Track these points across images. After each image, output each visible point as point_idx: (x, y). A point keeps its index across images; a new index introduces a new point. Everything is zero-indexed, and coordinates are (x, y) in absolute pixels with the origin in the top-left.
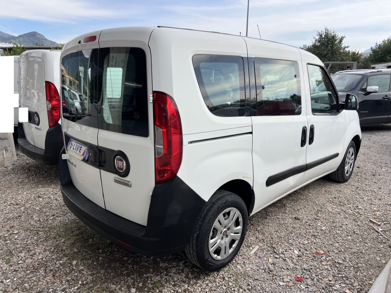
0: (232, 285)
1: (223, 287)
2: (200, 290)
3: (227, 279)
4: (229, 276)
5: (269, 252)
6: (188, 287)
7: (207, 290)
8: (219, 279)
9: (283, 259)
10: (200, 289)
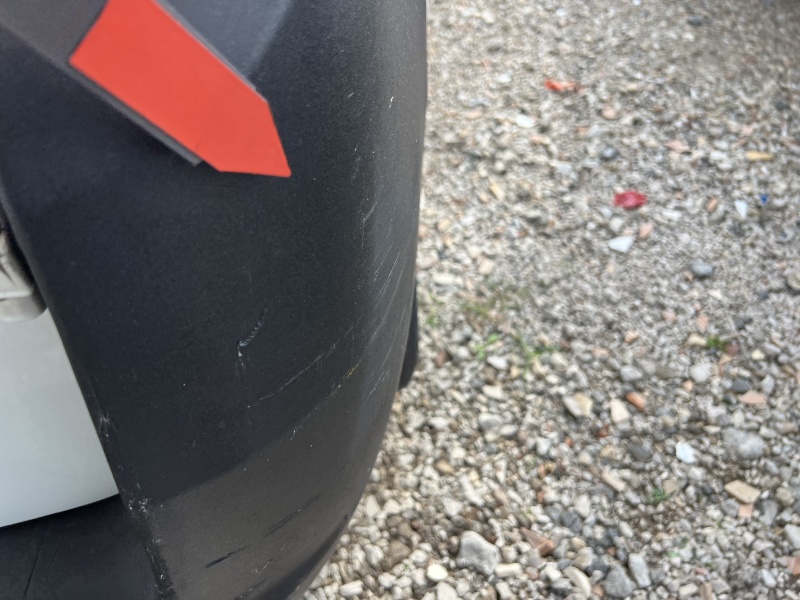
0: (510, 364)
1: (488, 390)
2: (435, 476)
3: (463, 352)
4: (457, 336)
5: (462, 168)
6: (382, 503)
7: (458, 453)
8: (443, 373)
9: (525, 164)
10: (429, 471)
